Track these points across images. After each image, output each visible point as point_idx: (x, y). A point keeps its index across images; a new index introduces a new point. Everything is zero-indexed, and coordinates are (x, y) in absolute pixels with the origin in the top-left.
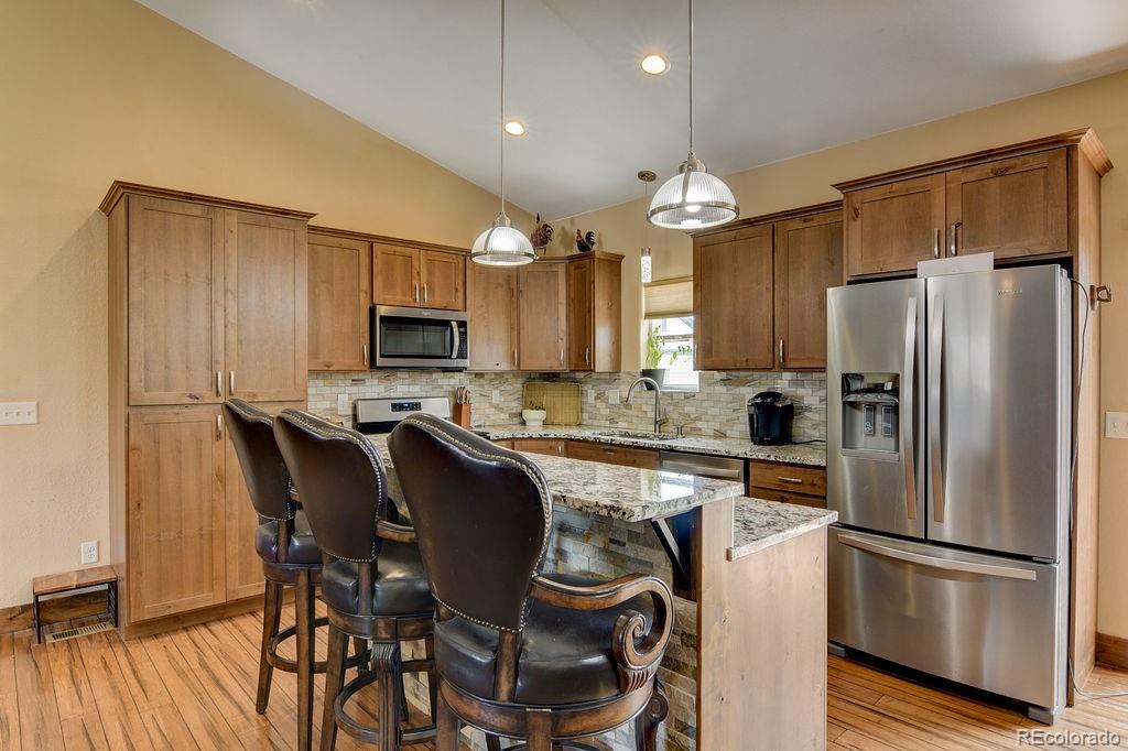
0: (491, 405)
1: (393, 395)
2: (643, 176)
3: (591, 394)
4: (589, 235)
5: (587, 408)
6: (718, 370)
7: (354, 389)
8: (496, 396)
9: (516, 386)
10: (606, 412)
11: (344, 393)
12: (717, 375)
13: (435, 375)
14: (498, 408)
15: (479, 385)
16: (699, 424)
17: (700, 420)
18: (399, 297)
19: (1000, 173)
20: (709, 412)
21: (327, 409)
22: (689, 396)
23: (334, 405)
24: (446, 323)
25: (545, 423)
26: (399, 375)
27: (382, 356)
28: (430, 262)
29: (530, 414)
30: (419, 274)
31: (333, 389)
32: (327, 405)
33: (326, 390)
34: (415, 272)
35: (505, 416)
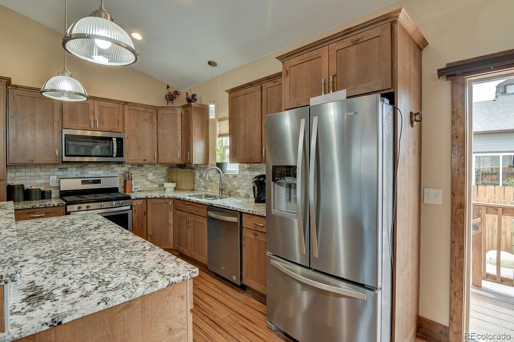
0: (148, 180)
1: (86, 176)
2: (210, 63)
3: (198, 174)
4: (193, 96)
5: (196, 181)
6: (246, 163)
7: (61, 173)
8: (150, 176)
9: (164, 170)
10: (203, 184)
11: (54, 175)
12: (246, 166)
13: (112, 166)
14: (152, 182)
15: (140, 171)
16: (239, 191)
17: (239, 188)
18: (81, 125)
19: (355, 43)
20: (243, 185)
21: (43, 184)
22: (235, 176)
23: (47, 181)
24: (110, 139)
25: (175, 189)
26: (90, 165)
27: (66, 156)
28: (101, 107)
29: (167, 185)
30: (94, 113)
31: (47, 173)
32: (42, 181)
33: (42, 173)
34: (91, 112)
35: (157, 186)
